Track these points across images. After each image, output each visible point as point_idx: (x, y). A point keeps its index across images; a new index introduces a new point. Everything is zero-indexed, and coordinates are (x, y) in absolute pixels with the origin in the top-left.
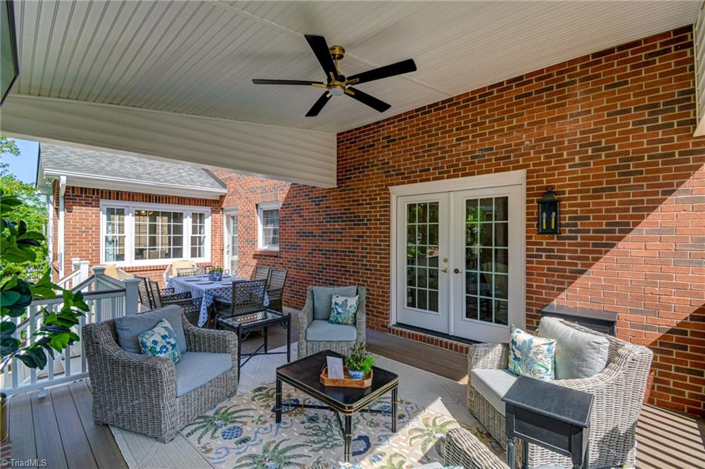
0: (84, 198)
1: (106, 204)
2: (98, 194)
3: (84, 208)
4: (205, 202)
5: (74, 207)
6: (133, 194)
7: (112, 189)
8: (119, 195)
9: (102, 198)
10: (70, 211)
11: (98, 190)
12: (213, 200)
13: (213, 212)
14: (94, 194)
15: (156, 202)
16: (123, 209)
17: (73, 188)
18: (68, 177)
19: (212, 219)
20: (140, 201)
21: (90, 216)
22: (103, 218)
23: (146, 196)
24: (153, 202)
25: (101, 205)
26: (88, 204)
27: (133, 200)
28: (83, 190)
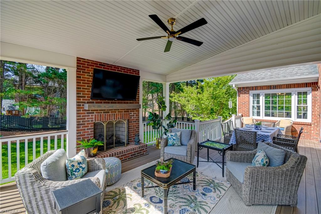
0: (244, 91)
1: (252, 92)
2: (248, 89)
3: (244, 95)
4: (306, 85)
5: (241, 95)
6: (263, 86)
7: (253, 86)
8: (256, 88)
9: (250, 90)
10: (239, 96)
11: (248, 87)
12: (312, 83)
13: (313, 90)
14: (247, 89)
15: (274, 89)
16: (259, 94)
17: (240, 88)
18: (235, 84)
19: (312, 94)
20: (266, 89)
21: (246, 98)
22: (251, 98)
23: (269, 86)
24: (272, 89)
25: (250, 93)
26: (245, 93)
27: (262, 89)
28: (243, 88)
